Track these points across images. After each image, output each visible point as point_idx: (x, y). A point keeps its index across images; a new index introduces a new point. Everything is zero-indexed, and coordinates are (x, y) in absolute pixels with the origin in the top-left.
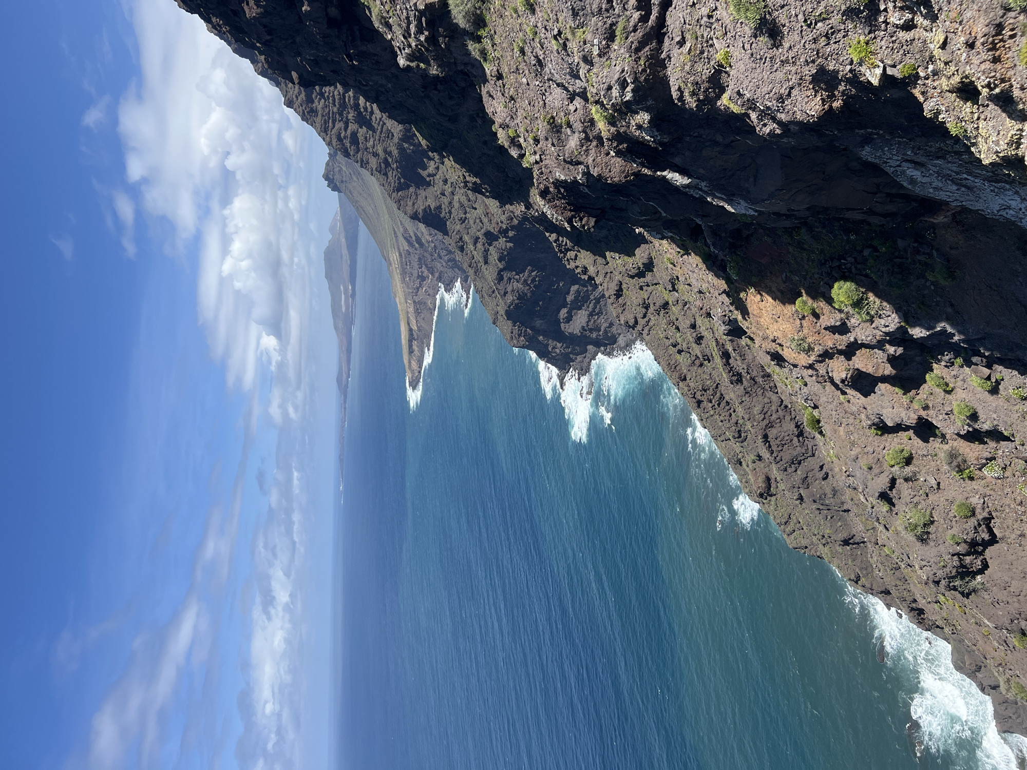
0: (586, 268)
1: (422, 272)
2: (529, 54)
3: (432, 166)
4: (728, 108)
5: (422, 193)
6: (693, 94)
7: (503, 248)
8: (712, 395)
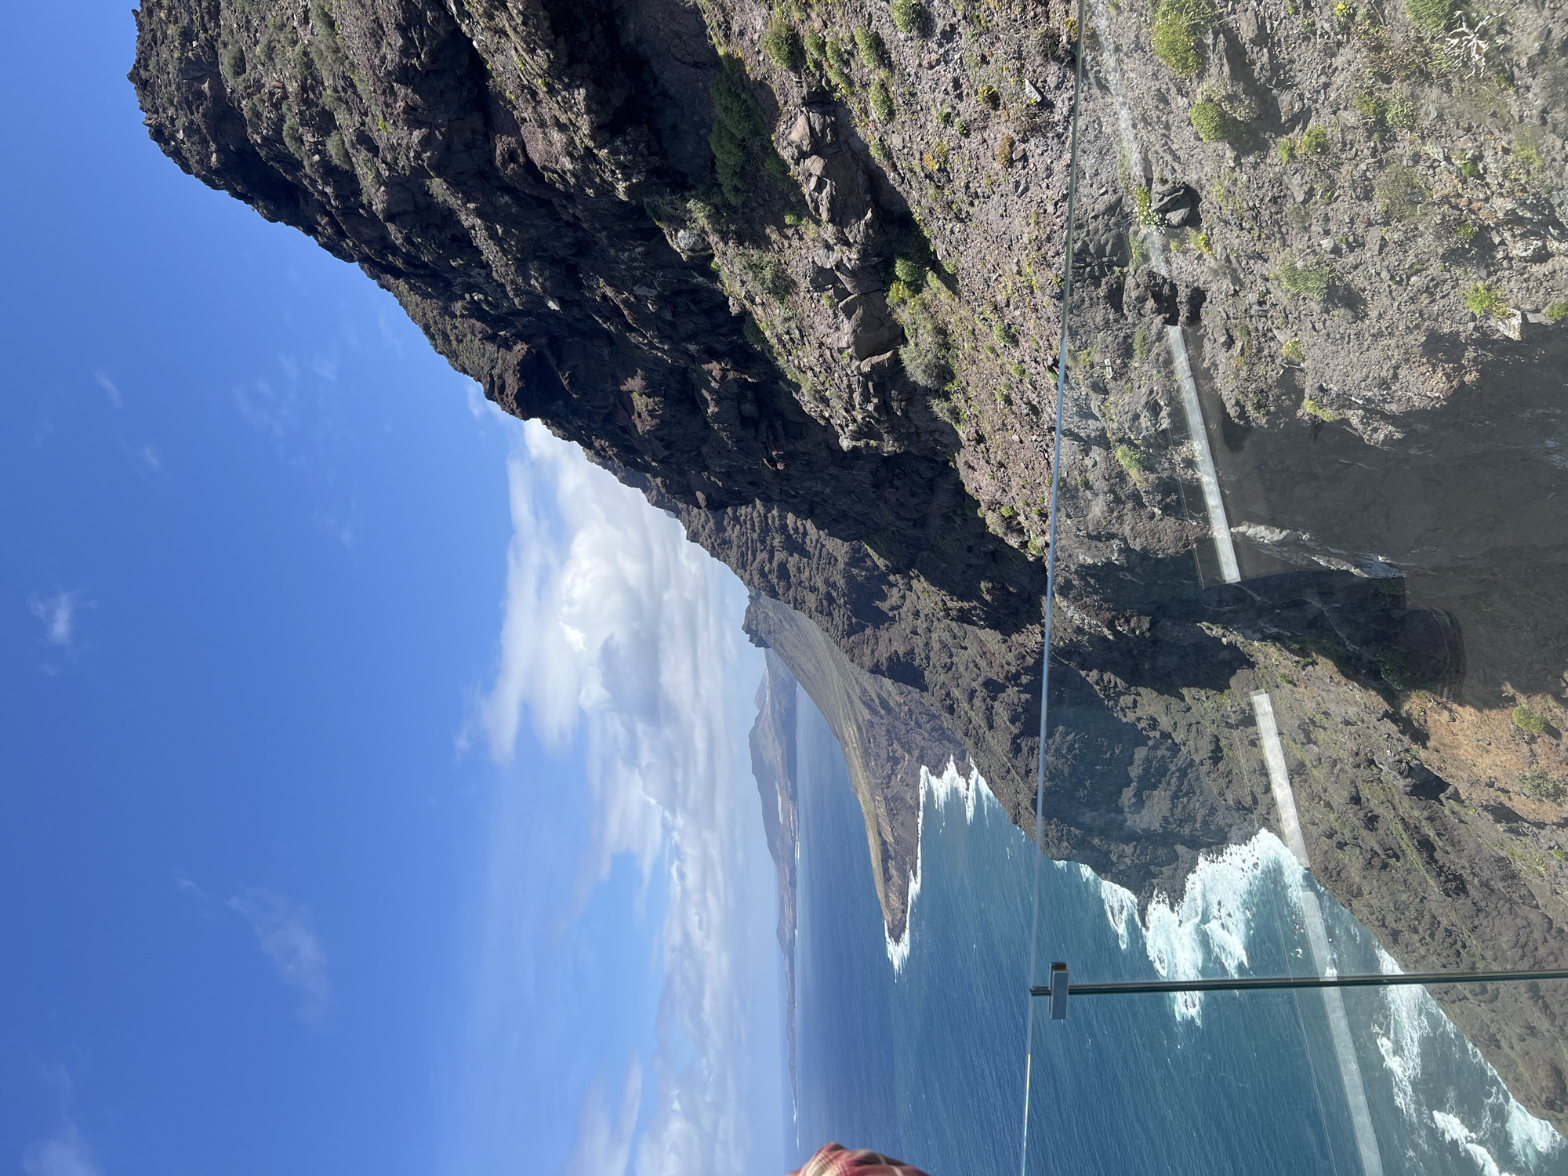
0: (1155, 720)
1: (894, 751)
2: (1019, 401)
3: (894, 597)
4: (1316, 417)
5: (884, 635)
6: (1259, 406)
7: (1016, 702)
8: (1416, 919)
